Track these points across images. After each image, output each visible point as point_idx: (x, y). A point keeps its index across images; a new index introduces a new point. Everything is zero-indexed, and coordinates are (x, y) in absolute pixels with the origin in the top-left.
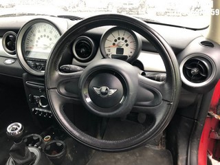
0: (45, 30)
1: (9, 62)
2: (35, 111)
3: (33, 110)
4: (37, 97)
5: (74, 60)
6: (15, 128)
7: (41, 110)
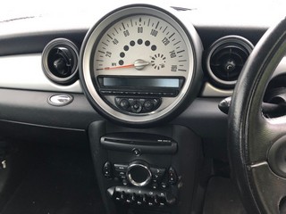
0: (140, 30)
2: (116, 194)
3: (112, 192)
4: (122, 167)
5: (209, 86)
7: (129, 191)
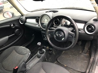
0: (46, 17)
1: (37, 26)
2: (44, 40)
4: (45, 36)
6: (39, 44)
